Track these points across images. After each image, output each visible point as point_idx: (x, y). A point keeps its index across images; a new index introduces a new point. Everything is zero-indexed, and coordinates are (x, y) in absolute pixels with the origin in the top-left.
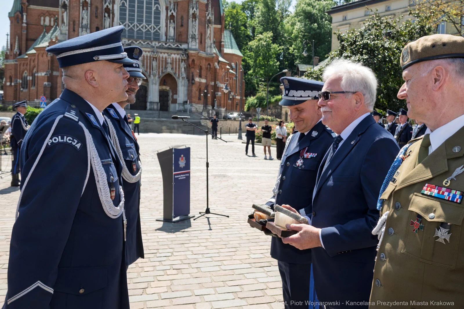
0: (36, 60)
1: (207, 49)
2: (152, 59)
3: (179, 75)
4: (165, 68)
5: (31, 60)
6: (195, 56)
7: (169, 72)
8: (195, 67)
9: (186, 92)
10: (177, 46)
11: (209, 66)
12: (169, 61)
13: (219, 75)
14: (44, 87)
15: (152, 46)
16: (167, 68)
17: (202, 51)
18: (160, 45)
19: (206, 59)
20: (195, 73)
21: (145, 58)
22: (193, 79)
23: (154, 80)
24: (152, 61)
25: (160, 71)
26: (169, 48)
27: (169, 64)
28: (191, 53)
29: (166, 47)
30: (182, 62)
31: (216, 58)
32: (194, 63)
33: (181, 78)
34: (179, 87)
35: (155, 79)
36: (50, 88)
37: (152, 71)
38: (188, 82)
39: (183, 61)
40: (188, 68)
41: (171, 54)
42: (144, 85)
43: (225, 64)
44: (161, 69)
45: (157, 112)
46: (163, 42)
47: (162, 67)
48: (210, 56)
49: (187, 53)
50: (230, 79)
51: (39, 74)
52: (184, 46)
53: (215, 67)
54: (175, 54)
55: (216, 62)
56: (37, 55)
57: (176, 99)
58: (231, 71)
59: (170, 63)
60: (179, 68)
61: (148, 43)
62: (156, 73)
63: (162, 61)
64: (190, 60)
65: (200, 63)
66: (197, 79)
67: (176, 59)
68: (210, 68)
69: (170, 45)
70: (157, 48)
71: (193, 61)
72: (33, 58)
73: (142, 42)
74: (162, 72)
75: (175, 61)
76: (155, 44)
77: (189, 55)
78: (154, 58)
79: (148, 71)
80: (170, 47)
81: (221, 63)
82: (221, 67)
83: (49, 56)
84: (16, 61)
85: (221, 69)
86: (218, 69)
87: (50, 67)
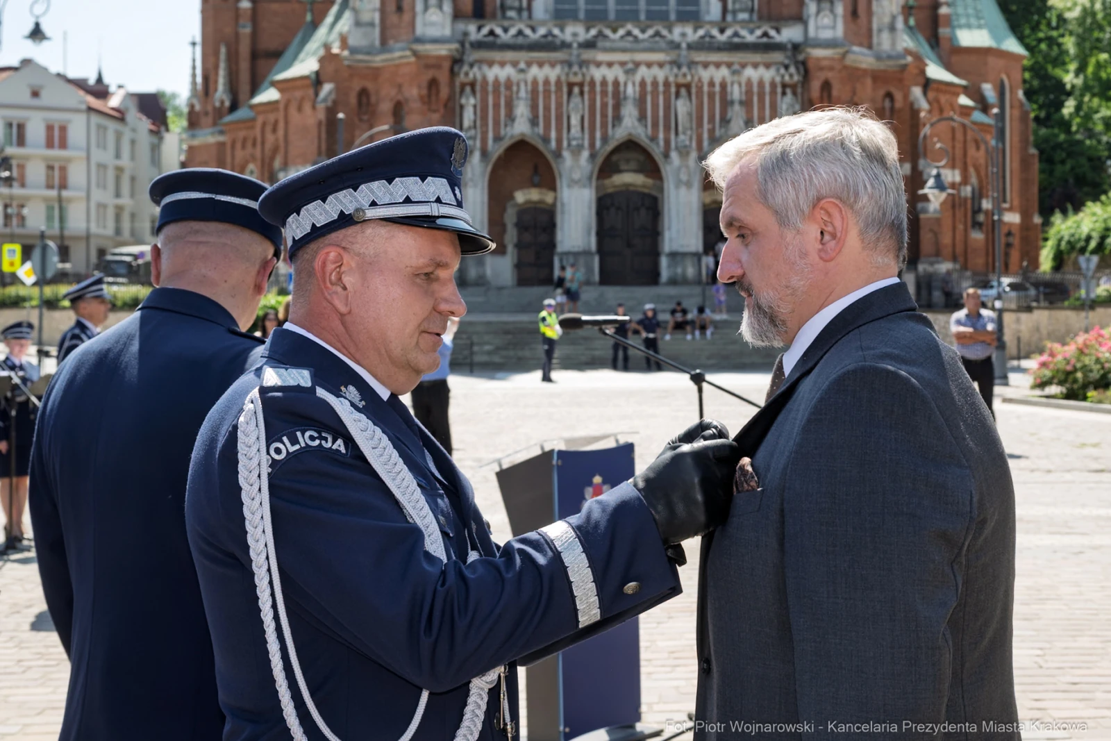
0: (281, 125)
1: (878, 37)
2: (673, 90)
4: (721, 120)
5: (264, 124)
6: (831, 68)
10: (765, 34)
11: (887, 104)
12: (736, 93)
15: (672, 42)
16: (728, 122)
17: (862, 45)
18: (701, 37)
19: (878, 77)
21: (649, 88)
23: (683, 170)
24: (673, 97)
25: (706, 136)
26: (734, 47)
27: (737, 107)
28: (818, 59)
29: (725, 43)
30: (784, 93)
31: (915, 71)
32: (830, 96)
35: (687, 167)
37: (673, 136)
39: (788, 91)
41: (744, 66)
42: (646, 191)
43: (953, 89)
44: (706, 126)
45: (697, 290)
46: (710, 22)
47: (712, 119)
48: (892, 63)
49: (801, 57)
50: (978, 148)
52: (789, 34)
53: (912, 104)
54: (755, 66)
55: (916, 84)
56: (281, 106)
58: (978, 116)
59: (741, 103)
61: (657, 34)
62: (687, 143)
64: (816, 85)
65: (854, 94)
67: (761, 84)
68: (892, 109)
69: (736, 35)
70: (690, 47)
71: (826, 86)
72: (271, 117)
73: (636, 32)
74: (713, 139)
75: (758, 93)
76: (684, 35)
77: (811, 64)
78: (678, 86)
79: (661, 136)
80: (736, 40)
81: (935, 86)
82: (935, 105)
83: (321, 107)
84: (221, 132)
85: (936, 112)
86: (922, 114)
87: (324, 147)
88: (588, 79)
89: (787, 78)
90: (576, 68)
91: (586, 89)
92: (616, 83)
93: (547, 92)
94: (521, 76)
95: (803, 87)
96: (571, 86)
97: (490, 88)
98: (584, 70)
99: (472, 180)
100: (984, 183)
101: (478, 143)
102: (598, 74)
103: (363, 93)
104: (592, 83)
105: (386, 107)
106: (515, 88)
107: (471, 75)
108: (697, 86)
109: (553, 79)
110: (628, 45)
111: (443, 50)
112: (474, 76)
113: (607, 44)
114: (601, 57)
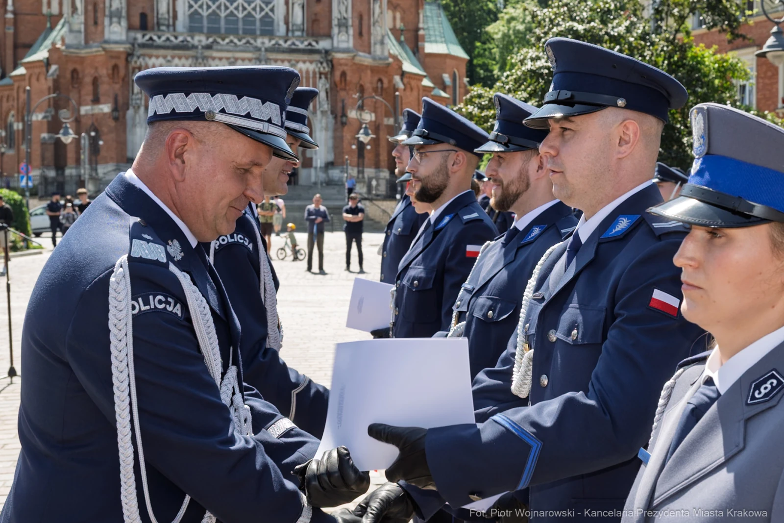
1: (374, 47)
3: (314, 107)
5: (18, 88)
6: (346, 65)
8: (347, 88)
9: (330, 143)
10: (310, 44)
11: (379, 85)
13: (404, 102)
14: (42, 144)
15: (256, 47)
17: (364, 51)
18: (273, 45)
19: (374, 70)
20: (348, 102)
22: (344, 115)
26: (292, 51)
28: (339, 59)
29: (287, 49)
30: (320, 78)
31: (396, 67)
32: (345, 80)
33: (319, 113)
34: (315, 131)
36: (53, 146)
38: (333, 121)
39: (323, 76)
40: (332, 92)
41: (297, 62)
43: (418, 77)
46: (279, 36)
48: (381, 62)
49: (330, 58)
51: (34, 118)
52: (324, 44)
53: (394, 86)
54: (304, 62)
55: (397, 74)
56: (27, 77)
57: (311, 159)
58: (438, 92)
61: (248, 42)
64: (338, 74)
65: (360, 79)
66: (353, 114)
67: (307, 72)
68: (382, 88)
69: (293, 44)
70: (267, 50)
71: (344, 74)
72: (22, 84)
73: (236, 41)
76: (263, 43)
77: (335, 62)
80: (293, 47)
81: (406, 75)
82: (408, 86)
83: (50, 79)
85: (408, 90)
87: (52, 102)
89: (322, 69)
90: (200, 60)
95: (331, 74)
98: (205, 61)
99: (139, 123)
101: (143, 102)
103: (74, 72)
105: (88, 80)
107: (138, 63)
110: (231, 48)
111: (121, 48)
112: (141, 64)
113: (219, 47)
114: (215, 54)
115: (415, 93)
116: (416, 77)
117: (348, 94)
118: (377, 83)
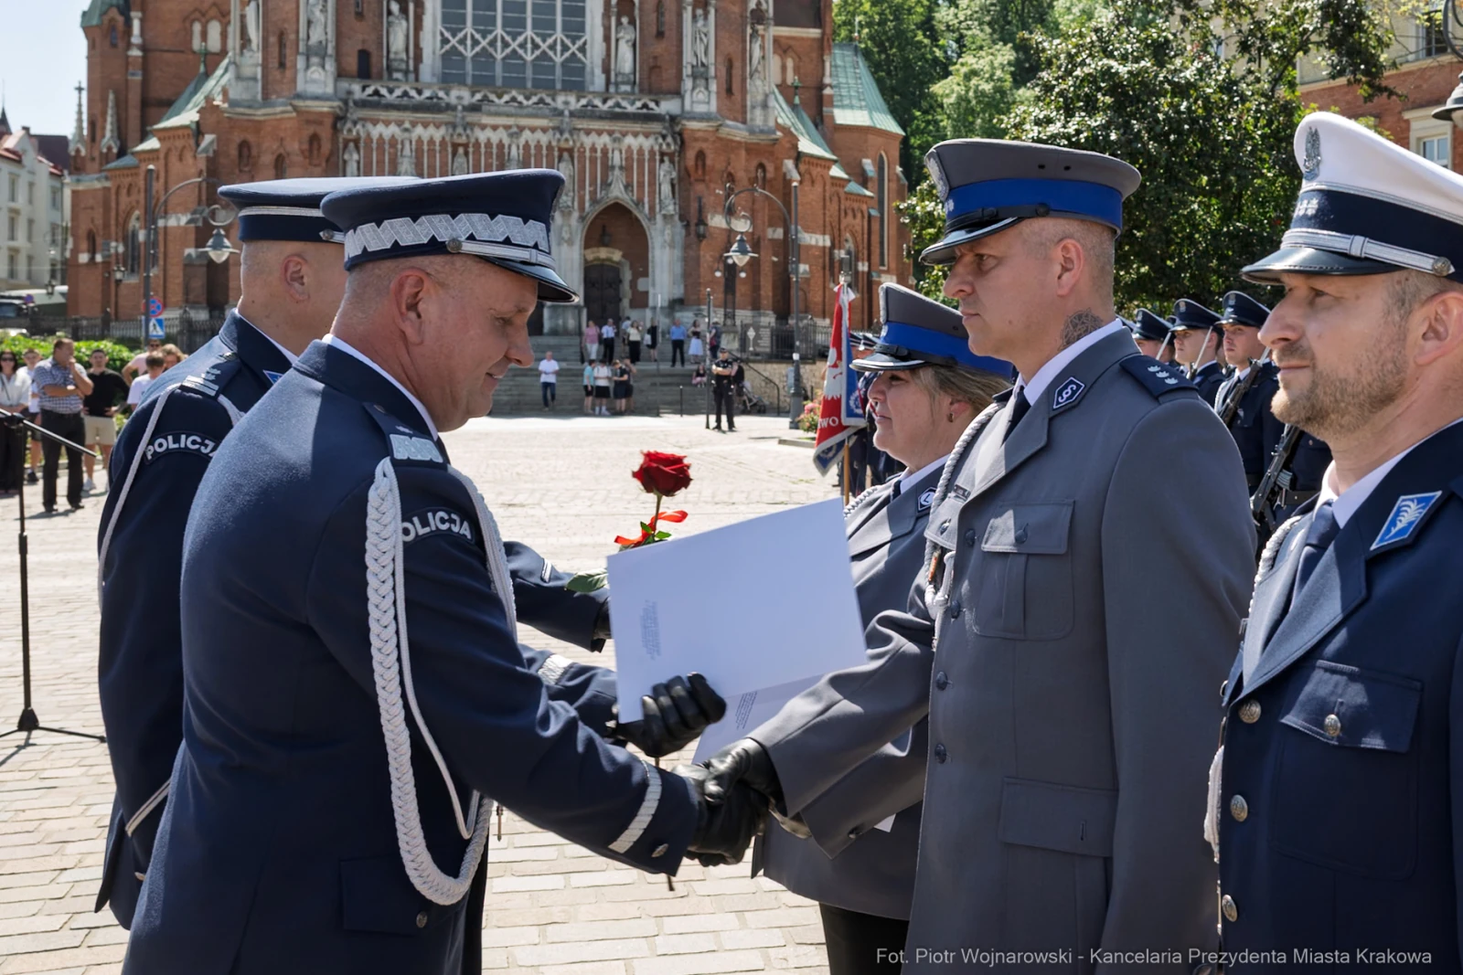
0: (161, 173)
1: (752, 113)
2: (556, 154)
3: (652, 208)
4: (601, 185)
6: (706, 140)
7: (617, 198)
8: (707, 178)
9: (678, 268)
10: (645, 106)
11: (760, 174)
12: (617, 159)
13: (799, 201)
14: (186, 266)
15: (555, 109)
16: (610, 185)
17: (735, 119)
18: (583, 106)
19: (751, 149)
20: (709, 201)
21: (533, 151)
22: (702, 221)
23: (566, 229)
24: (556, 160)
25: (587, 197)
26: (614, 116)
27: (617, 172)
28: (693, 130)
29: (606, 112)
30: (662, 161)
31: (788, 145)
32: (704, 165)
33: (659, 218)
34: (653, 249)
35: (570, 226)
36: (204, 269)
38: (683, 232)
39: (666, 159)
41: (624, 134)
43: (823, 163)
44: (588, 188)
46: (593, 92)
47: (593, 182)
48: (763, 137)
49: (678, 129)
50: (854, 216)
51: (172, 222)
52: (668, 106)
53: (785, 175)
54: (636, 135)
55: (789, 158)
56: (162, 156)
57: (646, 294)
58: (854, 187)
59: (621, 168)
60: (652, 184)
61: (541, 101)
62: (570, 204)
63: (593, 160)
64: (691, 155)
65: (729, 164)
66: (717, 221)
67: (641, 151)
68: (764, 177)
69: (618, 105)
70: (572, 114)
71: (701, 155)
73: (520, 98)
74: (594, 201)
75: (638, 160)
76: (566, 103)
77: (686, 136)
78: (561, 150)
80: (617, 110)
81: (804, 159)
82: (807, 176)
83: (202, 157)
84: (107, 178)
85: (807, 183)
86: (795, 184)
87: (204, 198)
88: (473, 140)
90: (460, 130)
91: (471, 150)
92: (501, 145)
93: (431, 152)
94: (406, 135)
95: (679, 156)
96: (455, 146)
97: (374, 145)
98: (468, 132)
100: (860, 248)
102: (482, 136)
103: (244, 145)
104: (477, 144)
105: (270, 159)
106: (399, 146)
107: (354, 133)
108: (579, 151)
109: (438, 137)
110: (513, 110)
111: (324, 107)
112: (358, 133)
113: (493, 109)
114: (486, 120)
115: (818, 188)
116: (819, 162)
117: (708, 187)
118: (757, 171)
